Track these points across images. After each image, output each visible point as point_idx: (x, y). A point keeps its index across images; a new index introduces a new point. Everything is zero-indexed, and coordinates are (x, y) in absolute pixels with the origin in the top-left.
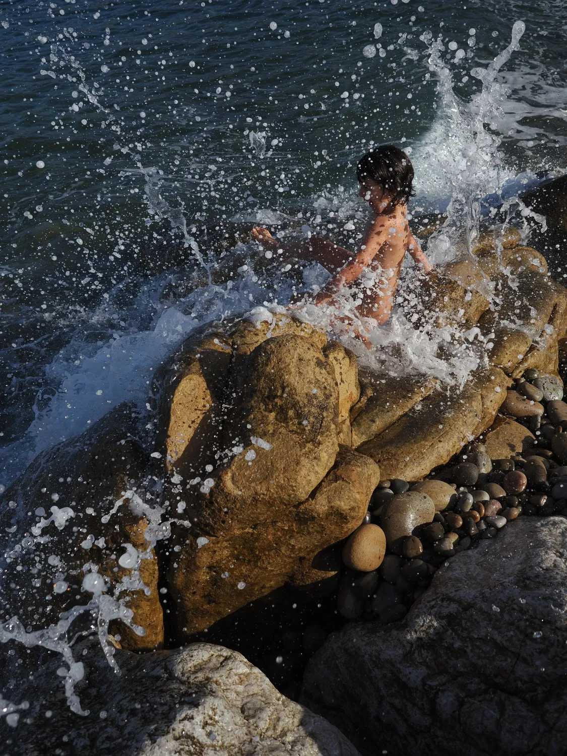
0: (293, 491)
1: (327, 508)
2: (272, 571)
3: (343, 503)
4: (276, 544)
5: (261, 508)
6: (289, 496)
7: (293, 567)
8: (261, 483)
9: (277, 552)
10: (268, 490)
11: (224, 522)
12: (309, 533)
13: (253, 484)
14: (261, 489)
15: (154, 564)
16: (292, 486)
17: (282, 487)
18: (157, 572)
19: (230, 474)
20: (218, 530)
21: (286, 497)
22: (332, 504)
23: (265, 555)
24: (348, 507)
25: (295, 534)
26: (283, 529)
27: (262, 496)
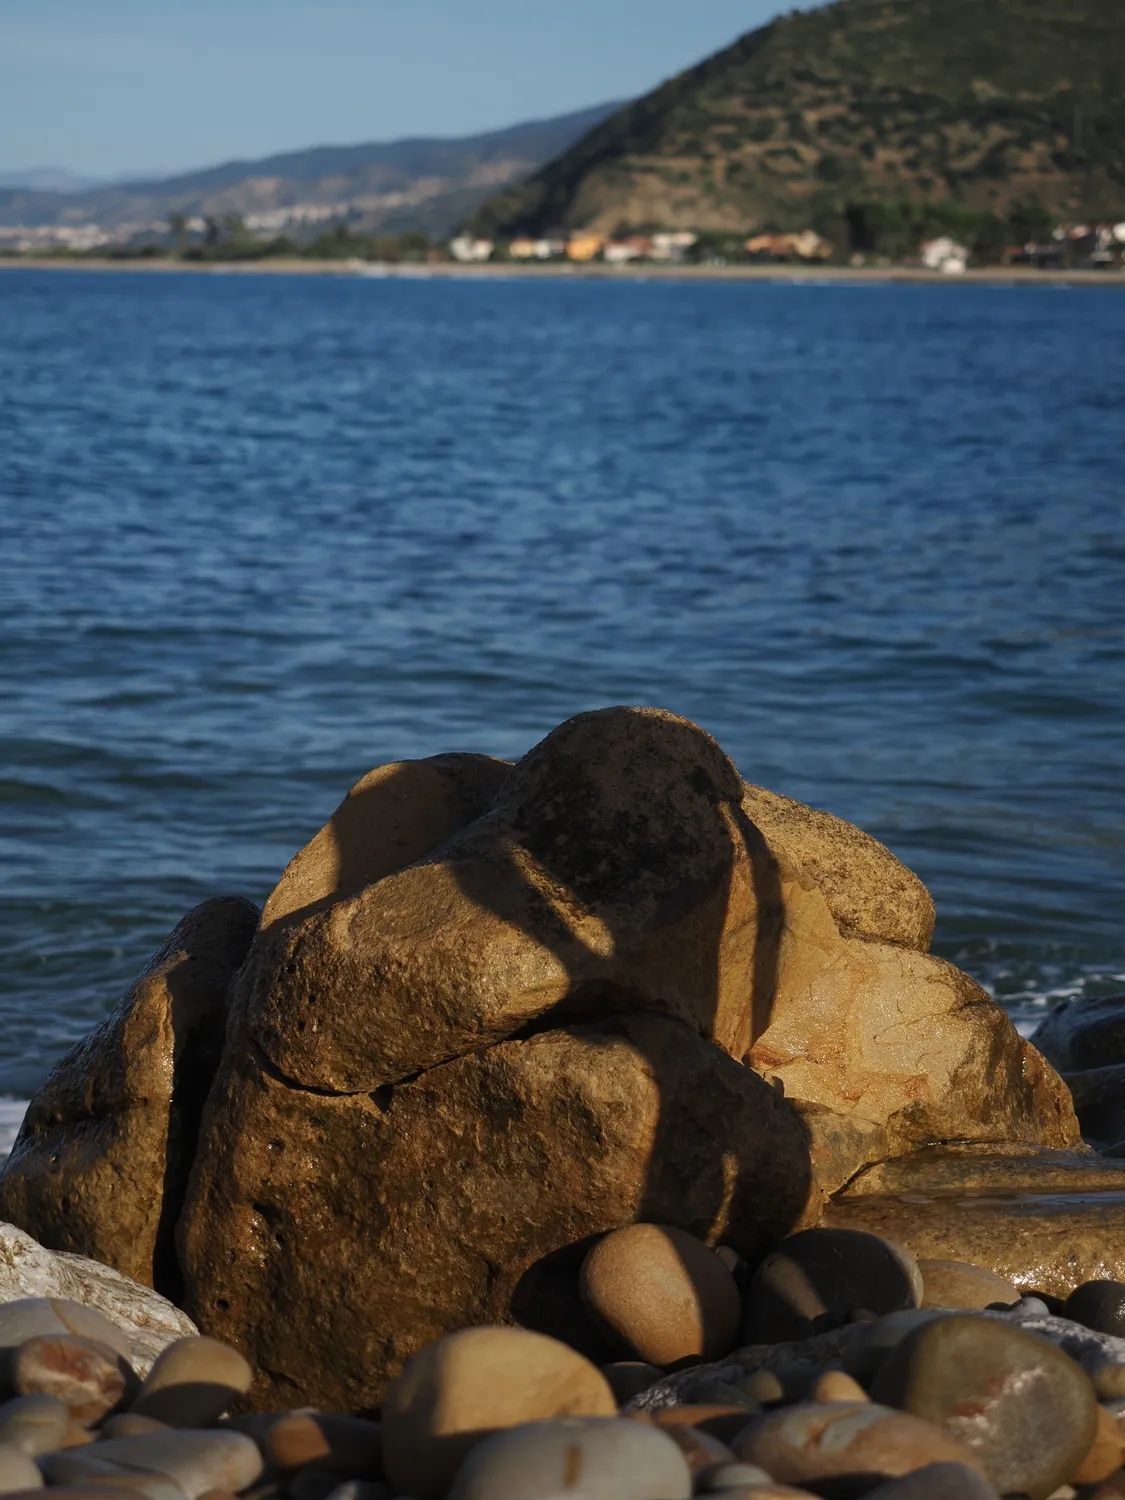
0: (468, 975)
1: (550, 1077)
2: (412, 1282)
3: (594, 1080)
4: (430, 1184)
5: (387, 1010)
6: (456, 987)
7: (469, 1299)
8: (405, 938)
9: (428, 1212)
10: (411, 956)
11: (302, 1026)
12: (510, 1168)
13: (387, 938)
14: (398, 950)
15: (156, 1174)
16: (466, 961)
17: (443, 957)
18: (157, 1207)
19: (352, 910)
20: (287, 1047)
21: (447, 988)
22: (568, 1072)
23: (400, 1213)
24: (605, 1097)
25: (477, 1160)
26: (451, 1133)
27: (394, 967)
